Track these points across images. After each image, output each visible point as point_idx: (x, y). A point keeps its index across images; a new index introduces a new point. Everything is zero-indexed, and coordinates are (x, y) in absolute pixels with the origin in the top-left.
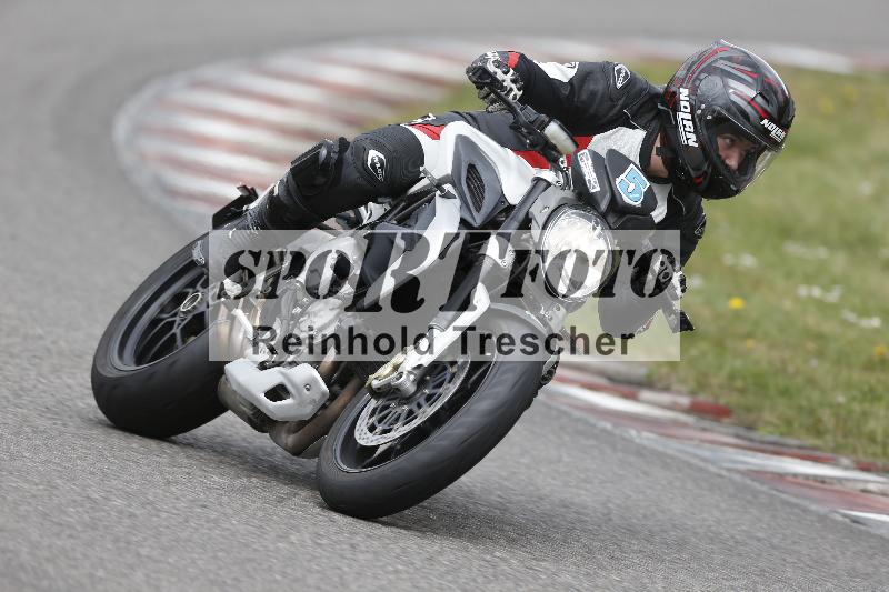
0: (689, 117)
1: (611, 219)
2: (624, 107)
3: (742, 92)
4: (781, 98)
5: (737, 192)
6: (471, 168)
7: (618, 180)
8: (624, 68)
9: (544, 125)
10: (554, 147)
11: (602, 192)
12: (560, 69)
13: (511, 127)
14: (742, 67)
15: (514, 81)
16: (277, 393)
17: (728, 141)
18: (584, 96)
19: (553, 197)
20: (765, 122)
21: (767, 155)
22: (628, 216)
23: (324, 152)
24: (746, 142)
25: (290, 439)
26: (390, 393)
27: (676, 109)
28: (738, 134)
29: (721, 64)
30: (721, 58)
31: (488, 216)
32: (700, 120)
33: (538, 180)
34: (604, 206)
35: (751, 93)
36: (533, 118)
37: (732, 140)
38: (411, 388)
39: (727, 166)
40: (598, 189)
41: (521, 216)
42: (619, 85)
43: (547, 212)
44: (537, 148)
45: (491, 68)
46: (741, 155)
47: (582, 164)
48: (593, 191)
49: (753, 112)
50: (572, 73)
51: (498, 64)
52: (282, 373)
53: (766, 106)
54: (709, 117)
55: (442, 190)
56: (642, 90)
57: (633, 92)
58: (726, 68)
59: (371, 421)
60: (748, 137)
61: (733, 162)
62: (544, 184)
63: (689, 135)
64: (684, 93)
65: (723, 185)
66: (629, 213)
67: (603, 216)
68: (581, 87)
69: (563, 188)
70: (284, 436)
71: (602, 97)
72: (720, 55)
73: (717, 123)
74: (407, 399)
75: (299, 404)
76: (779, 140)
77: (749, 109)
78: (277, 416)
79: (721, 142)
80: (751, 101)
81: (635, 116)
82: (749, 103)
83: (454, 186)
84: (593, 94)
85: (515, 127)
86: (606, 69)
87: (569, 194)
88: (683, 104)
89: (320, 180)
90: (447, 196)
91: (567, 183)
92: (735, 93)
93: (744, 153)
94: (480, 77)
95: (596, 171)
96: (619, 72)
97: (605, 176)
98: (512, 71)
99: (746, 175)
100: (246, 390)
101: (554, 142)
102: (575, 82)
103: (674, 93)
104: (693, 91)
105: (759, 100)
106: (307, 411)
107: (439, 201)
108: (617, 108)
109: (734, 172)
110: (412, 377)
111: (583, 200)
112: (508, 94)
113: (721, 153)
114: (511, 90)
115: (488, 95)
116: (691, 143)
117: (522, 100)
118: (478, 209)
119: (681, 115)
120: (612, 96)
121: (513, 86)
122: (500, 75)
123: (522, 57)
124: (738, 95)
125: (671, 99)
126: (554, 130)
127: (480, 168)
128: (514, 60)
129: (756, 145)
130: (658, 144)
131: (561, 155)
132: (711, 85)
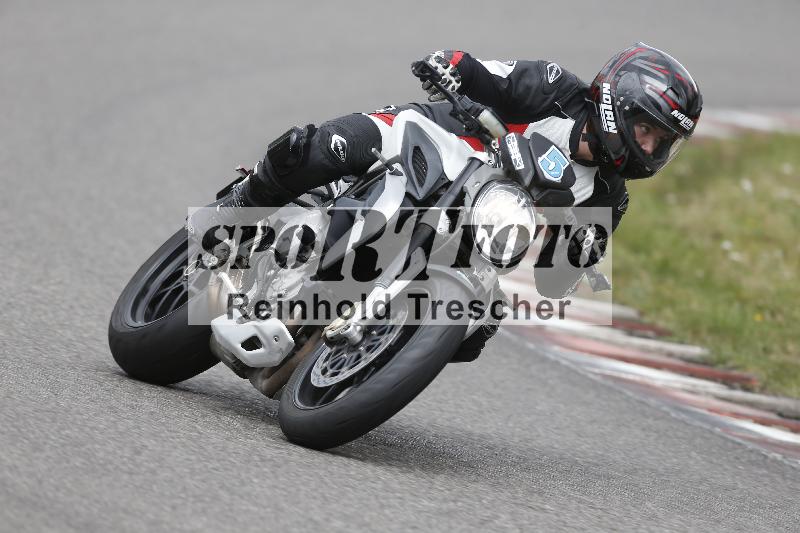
0: (610, 107)
1: (534, 192)
2: (556, 99)
3: (655, 86)
4: (690, 93)
5: (651, 173)
6: (417, 149)
7: (540, 159)
8: (557, 67)
9: (478, 112)
10: (487, 132)
11: (526, 170)
12: (500, 67)
13: (451, 114)
14: (657, 66)
15: (453, 75)
16: (252, 343)
17: (644, 129)
18: (521, 89)
19: (485, 174)
20: (675, 113)
21: (680, 141)
22: (548, 191)
23: (294, 137)
24: (659, 130)
25: (264, 384)
26: (340, 342)
27: (599, 100)
28: (652, 123)
29: (639, 63)
30: (640, 58)
31: (430, 191)
32: (619, 111)
33: (473, 160)
34: (527, 181)
35: (663, 87)
36: (468, 107)
37: (647, 129)
38: (358, 338)
39: (642, 151)
40: (522, 167)
41: (457, 190)
42: (551, 81)
43: (478, 186)
44: (472, 132)
45: (432, 63)
46: (655, 141)
47: (509, 146)
48: (517, 168)
49: (666, 105)
50: (510, 70)
51: (439, 60)
52: (256, 326)
53: (677, 100)
54: (627, 108)
55: (391, 169)
56: (572, 85)
57: (563, 88)
58: (644, 67)
59: (325, 365)
60: (660, 125)
61: (648, 147)
62: (478, 163)
63: (610, 124)
64: (606, 87)
65: (639, 167)
66: (550, 187)
67: (528, 191)
68: (518, 82)
69: (494, 166)
70: (259, 381)
71: (536, 91)
72: (638, 55)
73: (633, 113)
74: (355, 347)
75: (269, 353)
76: (688, 129)
77: (661, 101)
78: (251, 363)
79: (637, 129)
80: (663, 95)
81: (565, 107)
82: (661, 96)
83: (402, 165)
84: (528, 88)
85: (454, 114)
86: (540, 67)
87: (499, 171)
88: (605, 96)
89: (291, 161)
90: (396, 173)
91: (498, 162)
92: (651, 88)
93: (658, 140)
94: (422, 71)
95: (521, 151)
96: (552, 69)
97: (529, 156)
98: (451, 66)
99: (659, 158)
100: (227, 342)
101: (486, 126)
102: (512, 77)
103: (598, 88)
104: (614, 85)
105: (670, 93)
106: (277, 359)
107: (389, 178)
108: (549, 100)
109: (649, 155)
110: (359, 328)
111: (511, 177)
112: (447, 86)
113: (637, 139)
114: (450, 82)
115: (431, 86)
116: (611, 130)
117: (461, 91)
118: (421, 184)
119: (603, 107)
120: (545, 90)
121: (452, 79)
122: (440, 69)
123: (467, 56)
124: (654, 91)
125: (595, 93)
126: (487, 117)
127: (424, 149)
128: (459, 58)
129: (669, 133)
130: (585, 131)
131: (494, 138)
132: (629, 80)
